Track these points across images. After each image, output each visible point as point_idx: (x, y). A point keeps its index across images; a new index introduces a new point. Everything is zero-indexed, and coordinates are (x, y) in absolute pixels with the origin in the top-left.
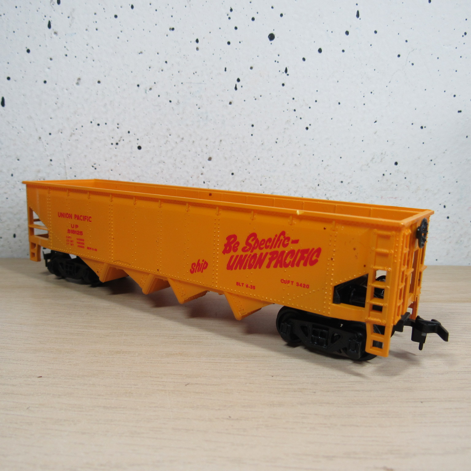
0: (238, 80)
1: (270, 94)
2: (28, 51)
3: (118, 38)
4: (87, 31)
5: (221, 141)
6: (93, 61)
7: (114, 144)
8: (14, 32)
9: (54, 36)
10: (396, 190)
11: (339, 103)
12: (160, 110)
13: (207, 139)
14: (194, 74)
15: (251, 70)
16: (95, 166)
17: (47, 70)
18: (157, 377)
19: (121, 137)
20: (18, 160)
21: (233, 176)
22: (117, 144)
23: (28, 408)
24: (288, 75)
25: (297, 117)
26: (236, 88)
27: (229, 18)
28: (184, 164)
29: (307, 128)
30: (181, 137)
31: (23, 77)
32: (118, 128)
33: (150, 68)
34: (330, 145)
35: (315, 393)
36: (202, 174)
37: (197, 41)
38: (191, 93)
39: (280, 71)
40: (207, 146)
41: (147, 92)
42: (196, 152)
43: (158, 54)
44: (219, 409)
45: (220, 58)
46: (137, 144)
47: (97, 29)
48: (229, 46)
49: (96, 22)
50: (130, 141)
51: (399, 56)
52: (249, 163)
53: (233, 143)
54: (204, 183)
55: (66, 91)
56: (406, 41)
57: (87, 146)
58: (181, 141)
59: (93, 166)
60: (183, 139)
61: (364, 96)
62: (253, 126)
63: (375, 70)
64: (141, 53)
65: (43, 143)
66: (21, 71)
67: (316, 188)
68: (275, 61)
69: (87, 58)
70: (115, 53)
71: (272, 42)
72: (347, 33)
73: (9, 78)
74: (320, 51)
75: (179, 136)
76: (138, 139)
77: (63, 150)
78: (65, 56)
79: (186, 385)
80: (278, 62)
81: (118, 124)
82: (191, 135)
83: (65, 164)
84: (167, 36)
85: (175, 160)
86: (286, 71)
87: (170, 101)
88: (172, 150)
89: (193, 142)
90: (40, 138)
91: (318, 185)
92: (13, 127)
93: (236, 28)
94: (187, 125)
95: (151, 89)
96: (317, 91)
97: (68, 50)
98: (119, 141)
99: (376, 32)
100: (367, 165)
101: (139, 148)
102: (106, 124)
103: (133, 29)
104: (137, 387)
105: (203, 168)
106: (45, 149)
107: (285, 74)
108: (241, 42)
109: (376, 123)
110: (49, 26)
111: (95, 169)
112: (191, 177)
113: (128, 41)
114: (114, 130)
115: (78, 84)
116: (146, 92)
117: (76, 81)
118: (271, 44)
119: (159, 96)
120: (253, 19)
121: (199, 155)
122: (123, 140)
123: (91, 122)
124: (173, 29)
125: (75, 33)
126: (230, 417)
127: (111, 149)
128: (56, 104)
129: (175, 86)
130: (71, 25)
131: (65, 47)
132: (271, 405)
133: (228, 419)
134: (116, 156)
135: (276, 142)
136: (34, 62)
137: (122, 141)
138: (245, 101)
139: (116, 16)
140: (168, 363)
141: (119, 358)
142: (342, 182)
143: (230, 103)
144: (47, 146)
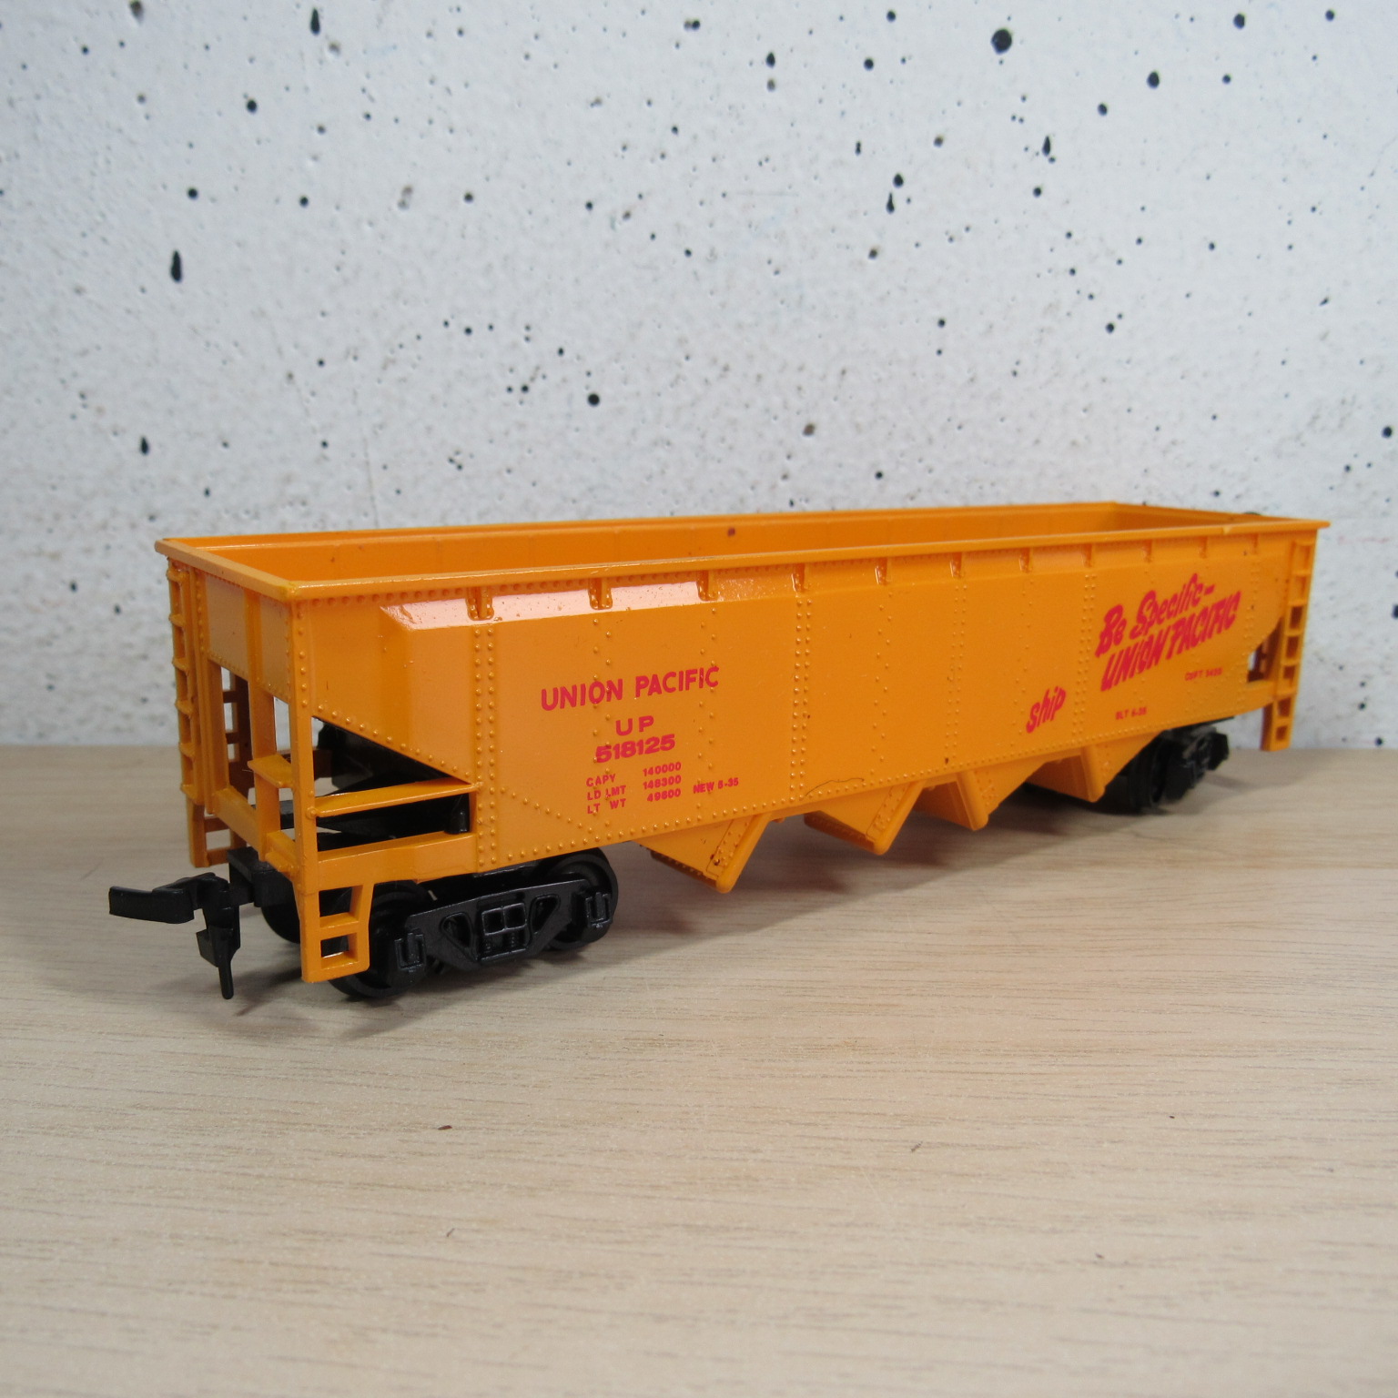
0: (899, 181)
1: (996, 222)
2: (252, 106)
3: (527, 57)
4: (430, 41)
5: (844, 372)
6: (451, 131)
7: (517, 388)
8: (207, 47)
9: (330, 56)
10: (1385, 514)
11: (1212, 246)
12: (655, 280)
13: (801, 369)
15: (936, 149)
16: (458, 458)
17: (310, 164)
18: (809, 1124)
19: (538, 368)
20: (225, 445)
21: (881, 481)
22: (525, 389)
23: (448, 1235)
24: (1052, 160)
25: (1078, 292)
26: (891, 207)
28: (731, 448)
29: (1110, 328)
30: (722, 362)
31: (236, 189)
32: (527, 339)
33: (624, 148)
34: (1182, 377)
35: (1332, 1171)
36: (785, 477)
37: (771, 60)
38: (750, 226)
39: (1026, 149)
40: (799, 389)
41: (617, 225)
42: (767, 411)
43: (649, 103)
44: (1054, 1231)
45: (843, 113)
46: (587, 388)
47: (460, 32)
48: (871, 73)
49: (459, 9)
50: (564, 381)
52: (930, 441)
53: (880, 380)
54: (792, 503)
55: (367, 228)
57: (433, 398)
58: (721, 376)
59: (451, 461)
60: (726, 369)
61: (1289, 222)
62: (942, 323)
63: (1325, 137)
64: (598, 102)
65: (299, 390)
66: (230, 168)
68: (1014, 118)
69: (430, 122)
70: (517, 106)
71: (1006, 55)
72: (1240, 21)
73: (193, 193)
74: (1154, 80)
75: (715, 361)
76: (589, 374)
77: (359, 413)
78: (362, 119)
79: (913, 1150)
80: (1021, 120)
81: (528, 328)
82: (750, 357)
83: (366, 455)
84: (677, 46)
85: (703, 436)
86: (1047, 147)
87: (688, 253)
88: (693, 404)
89: (759, 377)
90: (290, 376)
92: (208, 344)
93: (891, 16)
94: (740, 326)
95: (627, 215)
96: (1143, 209)
97: (372, 99)
98: (532, 379)
99: (1330, 15)
100: (1298, 438)
101: (594, 400)
102: (491, 327)
103: (574, 29)
104: (760, 1156)
105: (789, 457)
106: (307, 411)
107: (1043, 159)
108: (907, 59)
109: (1326, 306)
110: (315, 26)
111: (460, 467)
112: (753, 488)
113: (556, 66)
114: (514, 346)
115: (403, 205)
116: (613, 227)
117: (398, 196)
118: (1001, 62)
119: (653, 237)
121: (775, 418)
122: (544, 377)
123: (446, 324)
124: (696, 25)
125: (395, 47)
126: (1100, 1256)
127: (506, 404)
128: (338, 269)
129: (701, 203)
130: (380, 20)
131: (364, 90)
132: (1210, 1213)
133: (1095, 1263)
134: (522, 426)
135: (1015, 374)
136: (269, 141)
137: (539, 381)
138: (917, 245)
140: (825, 1076)
141: (665, 1061)
142: (1217, 494)
143: (873, 254)
144: (312, 399)
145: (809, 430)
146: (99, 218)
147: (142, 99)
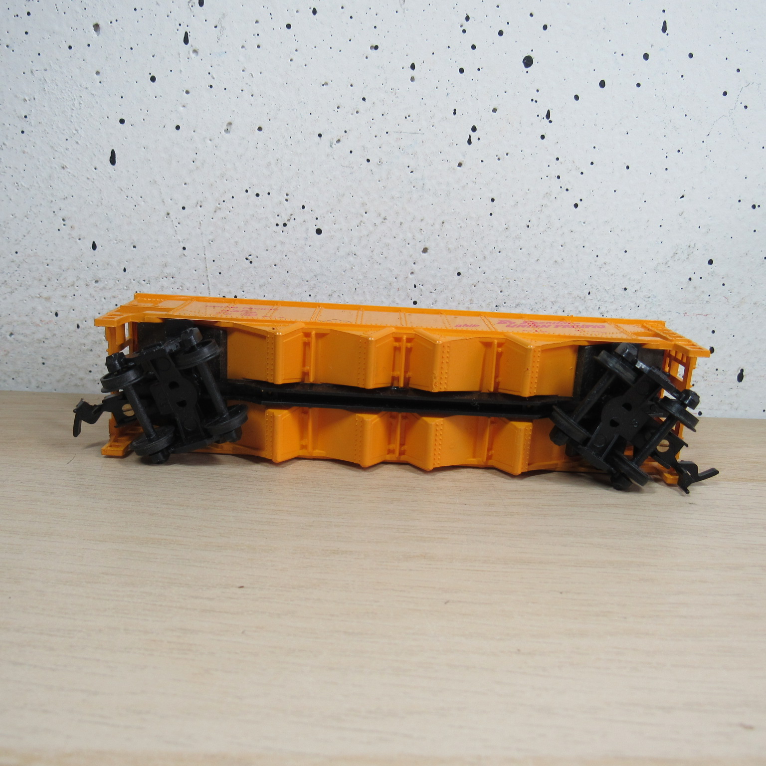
0: (474, 129)
1: (522, 151)
2: (153, 79)
3: (291, 60)
4: (244, 49)
5: (443, 223)
6: (252, 95)
7: (281, 224)
8: (131, 49)
9: (193, 55)
10: (707, 302)
11: (628, 167)
12: (351, 173)
13: (422, 220)
14: (406, 118)
15: (493, 114)
16: (250, 258)
17: (182, 108)
18: (401, 591)
19: (291, 215)
20: (134, 247)
21: (459, 277)
22: (285, 225)
23: (243, 632)
24: (550, 122)
25: (561, 187)
26: (469, 142)
27: (464, 31)
28: (386, 258)
29: (576, 206)
30: (383, 215)
31: (144, 120)
32: (287, 200)
33: (338, 108)
34: (611, 231)
35: (625, 618)
36: (412, 273)
37: (413, 67)
38: (400, 148)
39: (538, 116)
40: (421, 230)
41: (333, 145)
42: (405, 240)
43: (351, 86)
44: (501, 639)
45: (448, 94)
46: (316, 226)
47: (259, 47)
48: (462, 75)
49: (258, 35)
50: (304, 221)
51: (725, 94)
52: (485, 258)
53: (461, 227)
54: (415, 286)
55: (209, 142)
56: (738, 70)
57: (239, 227)
58: (383, 222)
59: (247, 259)
60: (385, 219)
61: (667, 157)
62: (493, 200)
63: (686, 115)
64: (326, 84)
65: (172, 221)
66: (141, 110)
67: (585, 297)
68: (532, 100)
69: (242, 91)
70: (286, 84)
71: (529, 69)
72: (646, 57)
73: (122, 121)
74: (602, 84)
75: (380, 215)
76: (317, 219)
77: (202, 234)
78: (208, 88)
79: (445, 603)
80: (536, 101)
81: (287, 195)
82: (397, 213)
83: (205, 254)
84: (367, 58)
85: (372, 251)
86: (548, 116)
87: (368, 161)
88: (368, 235)
89: (401, 223)
90: (168, 214)
91: (589, 293)
92: (127, 197)
93: (474, 47)
94: (393, 198)
95: (339, 141)
96: (594, 147)
97: (213, 78)
98: (289, 220)
99: (691, 56)
100: (666, 264)
101: (319, 232)
102: (269, 194)
103: (315, 47)
104: (378, 604)
105: (414, 263)
106: (176, 231)
107: (546, 121)
108: (480, 69)
109: (682, 199)
110: (186, 41)
111: (251, 262)
112: (396, 278)
113: (305, 65)
114: (280, 203)
115: (227, 131)
116: (331, 146)
117: (225, 127)
118: (527, 72)
119: (351, 152)
120: (501, 33)
121: (409, 244)
122: (294, 219)
123: (247, 191)
124: (376, 48)
125: (226, 52)
126: (519, 650)
127: (275, 232)
128: (194, 162)
129: (376, 136)
130: (219, 39)
131: (209, 73)
132: (569, 634)
133: (516, 653)
134: (282, 243)
135: (528, 226)
136: (161, 96)
137: (292, 221)
138: (482, 161)
139: (289, 26)
140: (411, 570)
141: (340, 561)
142: (625, 289)
143: (460, 165)
144: (178, 225)
145: (425, 250)
146: (75, 132)
147: (98, 73)
